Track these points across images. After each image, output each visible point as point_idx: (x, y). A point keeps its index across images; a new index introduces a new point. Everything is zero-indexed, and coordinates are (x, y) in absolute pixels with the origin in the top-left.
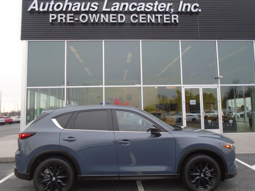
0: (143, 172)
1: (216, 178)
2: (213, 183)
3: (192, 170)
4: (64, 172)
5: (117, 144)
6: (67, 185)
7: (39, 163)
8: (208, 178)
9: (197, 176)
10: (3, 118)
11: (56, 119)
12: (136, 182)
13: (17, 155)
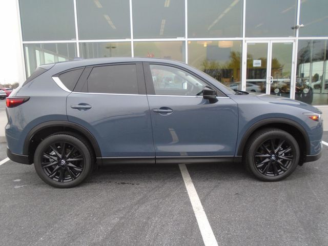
0: (189, 153)
1: (292, 161)
2: (287, 167)
3: (259, 150)
4: (77, 153)
5: (152, 114)
6: (82, 170)
7: (40, 141)
8: (281, 161)
9: (265, 158)
10: (4, 90)
11: (59, 77)
12: (178, 166)
13: (8, 131)
